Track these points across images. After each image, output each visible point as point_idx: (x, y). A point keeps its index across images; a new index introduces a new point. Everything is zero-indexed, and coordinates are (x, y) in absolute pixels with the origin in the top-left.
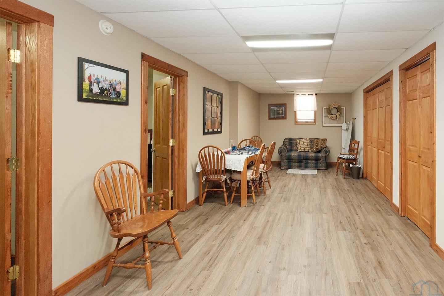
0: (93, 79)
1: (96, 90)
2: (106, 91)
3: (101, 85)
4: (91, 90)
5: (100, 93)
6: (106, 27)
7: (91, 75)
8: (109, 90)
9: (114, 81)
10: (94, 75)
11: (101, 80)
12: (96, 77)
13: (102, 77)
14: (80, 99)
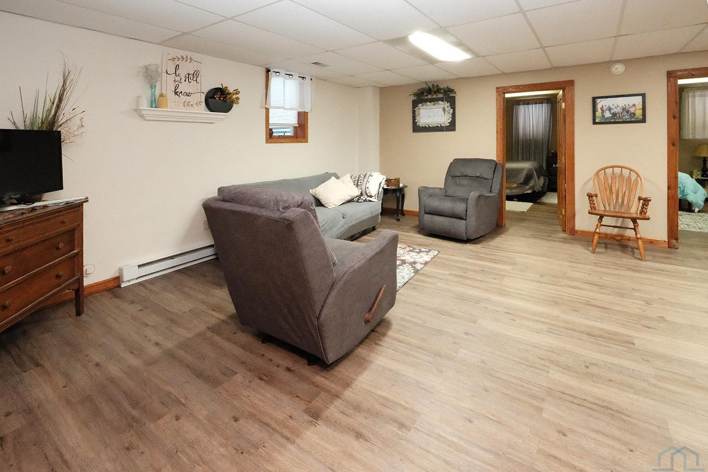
0: (605, 108)
1: (608, 115)
2: (618, 115)
3: (612, 111)
4: (603, 116)
5: (612, 117)
6: (619, 68)
7: (603, 106)
8: (622, 113)
9: (627, 105)
10: (606, 106)
11: (612, 107)
12: (607, 106)
13: (613, 105)
14: (595, 123)
